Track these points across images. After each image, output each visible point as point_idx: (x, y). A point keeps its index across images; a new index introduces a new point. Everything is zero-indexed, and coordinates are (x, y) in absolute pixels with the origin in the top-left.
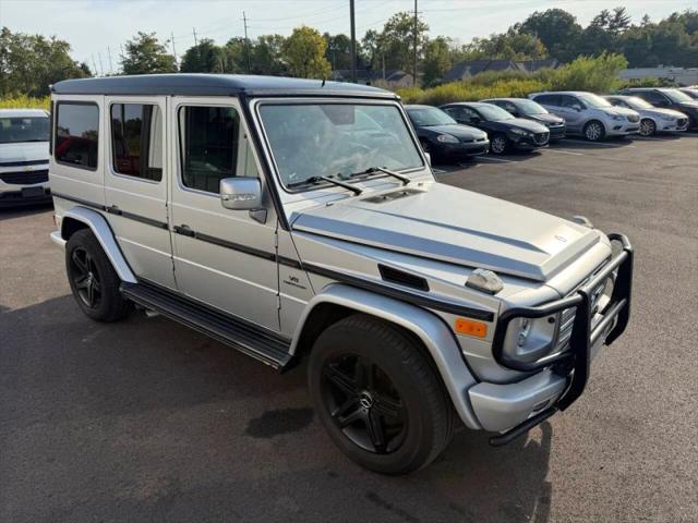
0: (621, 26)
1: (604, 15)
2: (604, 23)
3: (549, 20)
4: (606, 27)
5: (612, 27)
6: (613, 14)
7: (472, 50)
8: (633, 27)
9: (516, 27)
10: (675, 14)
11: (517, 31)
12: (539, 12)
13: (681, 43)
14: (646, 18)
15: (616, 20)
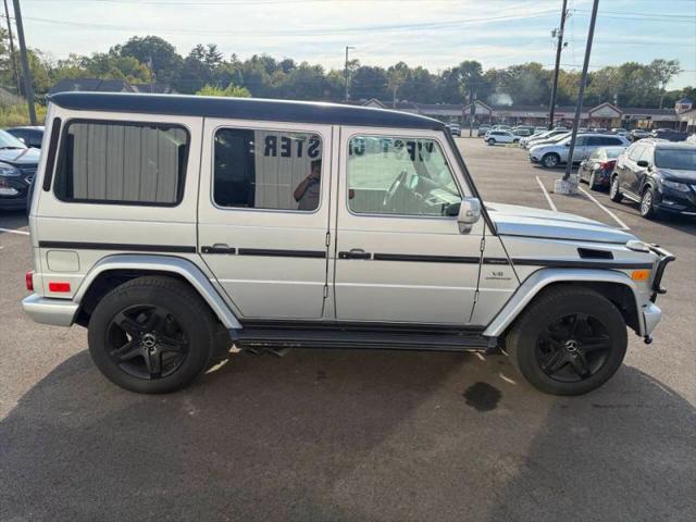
0: (216, 60)
1: (199, 49)
2: (201, 56)
3: (151, 47)
4: (203, 60)
5: (208, 61)
6: (207, 49)
7: (70, 66)
8: (225, 63)
9: (117, 48)
10: (255, 56)
11: (118, 53)
12: (139, 36)
13: (264, 81)
14: (234, 56)
15: (211, 55)
